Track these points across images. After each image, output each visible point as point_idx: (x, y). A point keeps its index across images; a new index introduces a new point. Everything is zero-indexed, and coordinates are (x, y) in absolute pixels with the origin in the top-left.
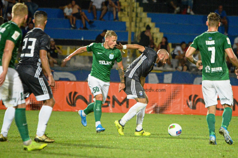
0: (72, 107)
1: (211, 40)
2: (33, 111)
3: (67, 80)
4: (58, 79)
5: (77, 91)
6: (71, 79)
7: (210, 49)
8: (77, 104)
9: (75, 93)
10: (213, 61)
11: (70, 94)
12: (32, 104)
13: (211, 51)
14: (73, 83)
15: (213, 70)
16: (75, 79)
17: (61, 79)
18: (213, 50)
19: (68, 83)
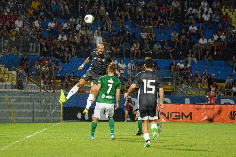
0: (233, 120)
1: (111, 80)
2: (209, 123)
3: (229, 104)
4: (223, 103)
5: (235, 111)
6: (231, 103)
7: (109, 85)
8: (235, 118)
9: (234, 112)
10: (108, 92)
11: (231, 112)
12: (208, 119)
13: (109, 87)
14: (233, 106)
15: (107, 97)
16: (234, 104)
17: (225, 104)
18: (111, 86)
19: (230, 106)
